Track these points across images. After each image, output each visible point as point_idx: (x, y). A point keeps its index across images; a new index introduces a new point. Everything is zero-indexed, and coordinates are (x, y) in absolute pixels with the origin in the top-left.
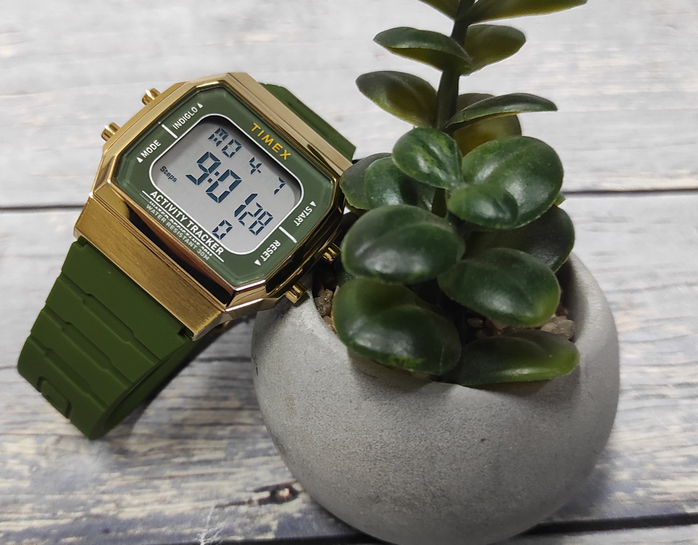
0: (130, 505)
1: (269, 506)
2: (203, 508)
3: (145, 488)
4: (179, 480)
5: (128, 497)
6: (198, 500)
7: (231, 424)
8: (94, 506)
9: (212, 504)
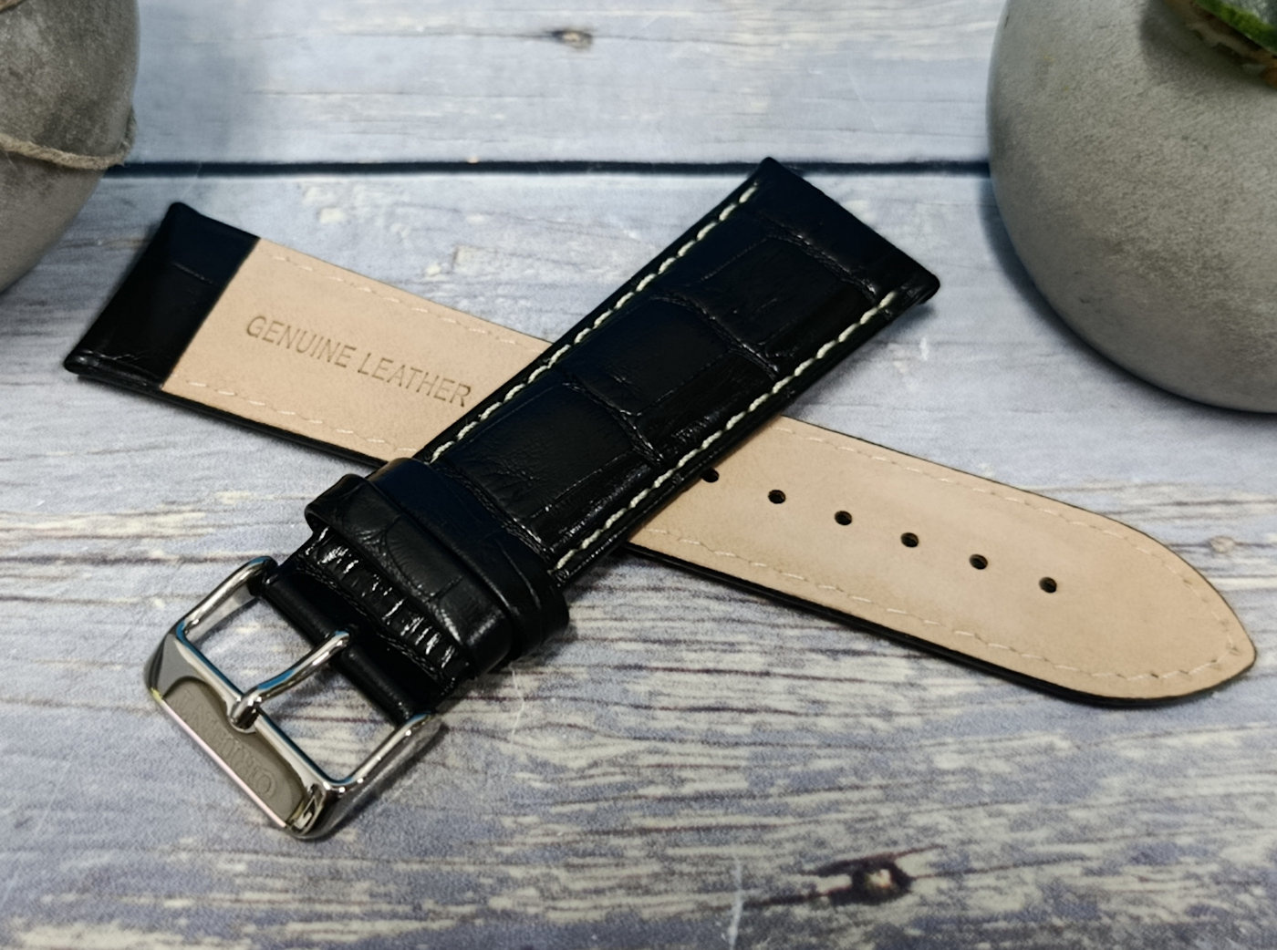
0: (568, 893)
1: (852, 908)
2: (719, 909)
3: (592, 854)
4: (659, 838)
5: (562, 874)
6: (707, 891)
7: (750, 711)
8: (494, 893)
9: (737, 901)
